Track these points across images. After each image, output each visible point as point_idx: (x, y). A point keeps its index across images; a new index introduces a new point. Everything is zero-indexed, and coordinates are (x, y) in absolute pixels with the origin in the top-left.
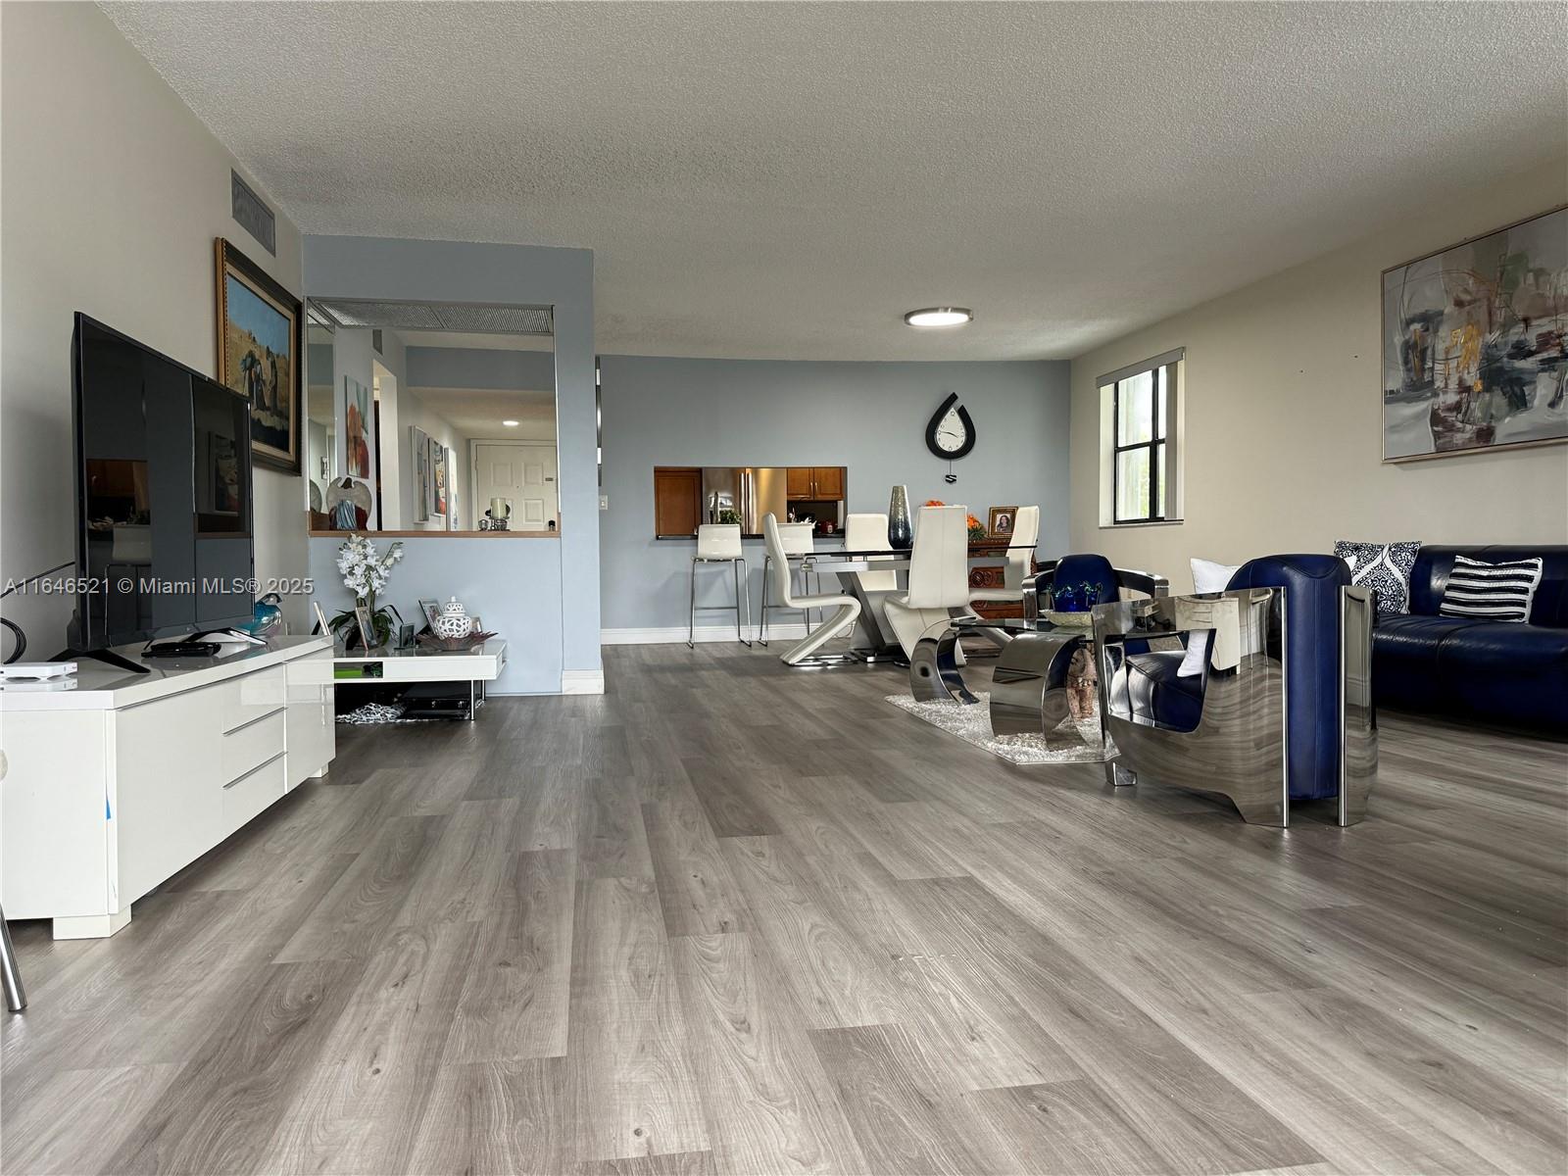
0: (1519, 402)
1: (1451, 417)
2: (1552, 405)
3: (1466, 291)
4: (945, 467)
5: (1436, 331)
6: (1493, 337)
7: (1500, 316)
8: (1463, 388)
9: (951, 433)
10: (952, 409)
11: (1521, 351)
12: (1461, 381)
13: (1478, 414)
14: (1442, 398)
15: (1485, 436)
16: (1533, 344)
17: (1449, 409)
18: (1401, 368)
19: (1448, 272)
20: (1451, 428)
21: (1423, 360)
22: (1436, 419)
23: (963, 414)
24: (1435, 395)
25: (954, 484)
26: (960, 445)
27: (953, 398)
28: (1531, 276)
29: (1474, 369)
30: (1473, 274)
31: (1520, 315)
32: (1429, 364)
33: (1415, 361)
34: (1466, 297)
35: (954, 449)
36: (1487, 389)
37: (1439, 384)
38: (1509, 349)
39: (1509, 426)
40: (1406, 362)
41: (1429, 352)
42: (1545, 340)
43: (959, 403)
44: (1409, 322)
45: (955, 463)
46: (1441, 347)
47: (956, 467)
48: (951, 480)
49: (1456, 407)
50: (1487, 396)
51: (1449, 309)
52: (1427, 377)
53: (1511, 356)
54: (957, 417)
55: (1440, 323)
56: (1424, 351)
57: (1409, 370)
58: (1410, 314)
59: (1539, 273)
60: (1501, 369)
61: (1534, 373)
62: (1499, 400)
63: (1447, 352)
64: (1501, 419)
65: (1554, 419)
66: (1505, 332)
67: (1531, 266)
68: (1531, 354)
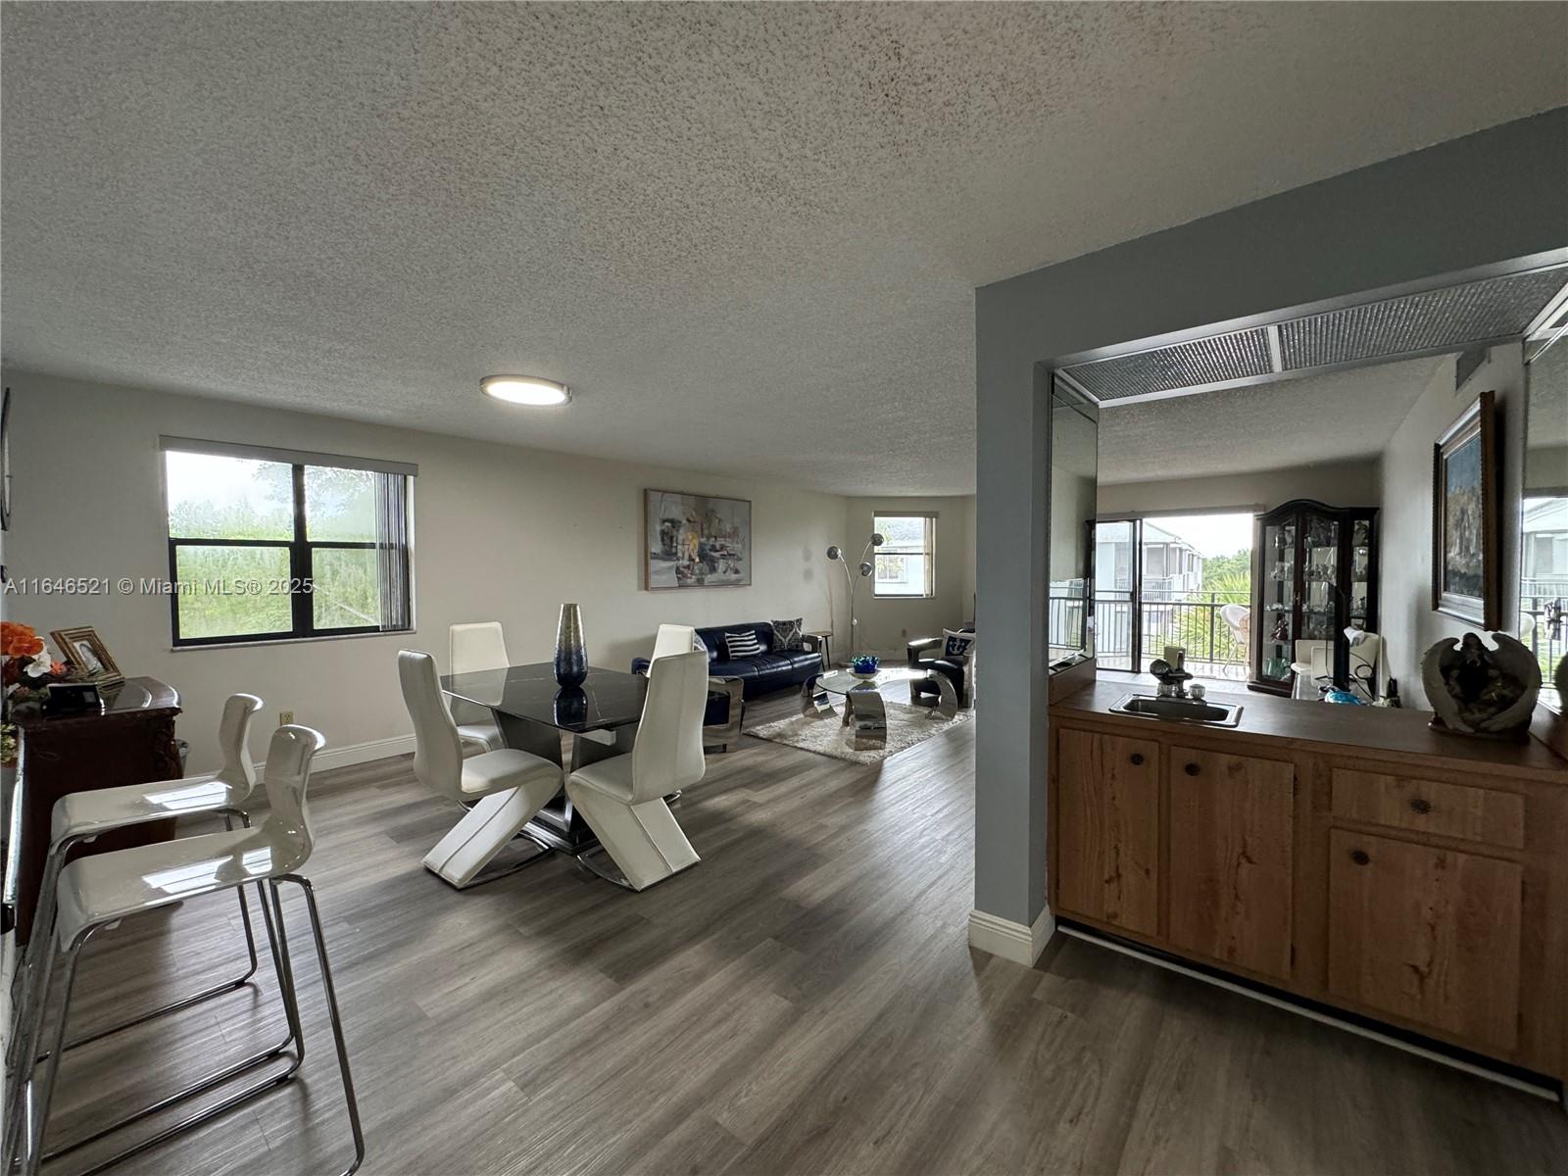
0: (713, 570)
1: (686, 571)
2: (725, 572)
3: (692, 516)
5: (678, 531)
6: (703, 540)
7: (706, 532)
8: (691, 559)
11: (714, 549)
12: (690, 556)
13: (697, 572)
14: (681, 562)
15: (700, 583)
16: (718, 547)
17: (684, 567)
18: (660, 543)
19: (683, 504)
20: (685, 576)
21: (672, 542)
22: (678, 571)
24: (678, 559)
28: (717, 521)
29: (696, 551)
30: (695, 510)
31: (714, 534)
32: (675, 544)
33: (667, 541)
34: (691, 519)
36: (701, 561)
37: (680, 555)
38: (709, 547)
39: (709, 578)
40: (663, 540)
41: (675, 539)
42: (723, 547)
44: (664, 521)
46: (680, 538)
49: (688, 567)
50: (701, 565)
51: (684, 522)
52: (674, 550)
53: (710, 550)
55: (679, 527)
56: (672, 537)
57: (664, 545)
58: (665, 517)
59: (720, 520)
60: (706, 555)
61: (718, 559)
62: (705, 567)
63: (684, 540)
64: (706, 575)
65: (725, 578)
66: (708, 539)
67: (718, 516)
68: (717, 551)
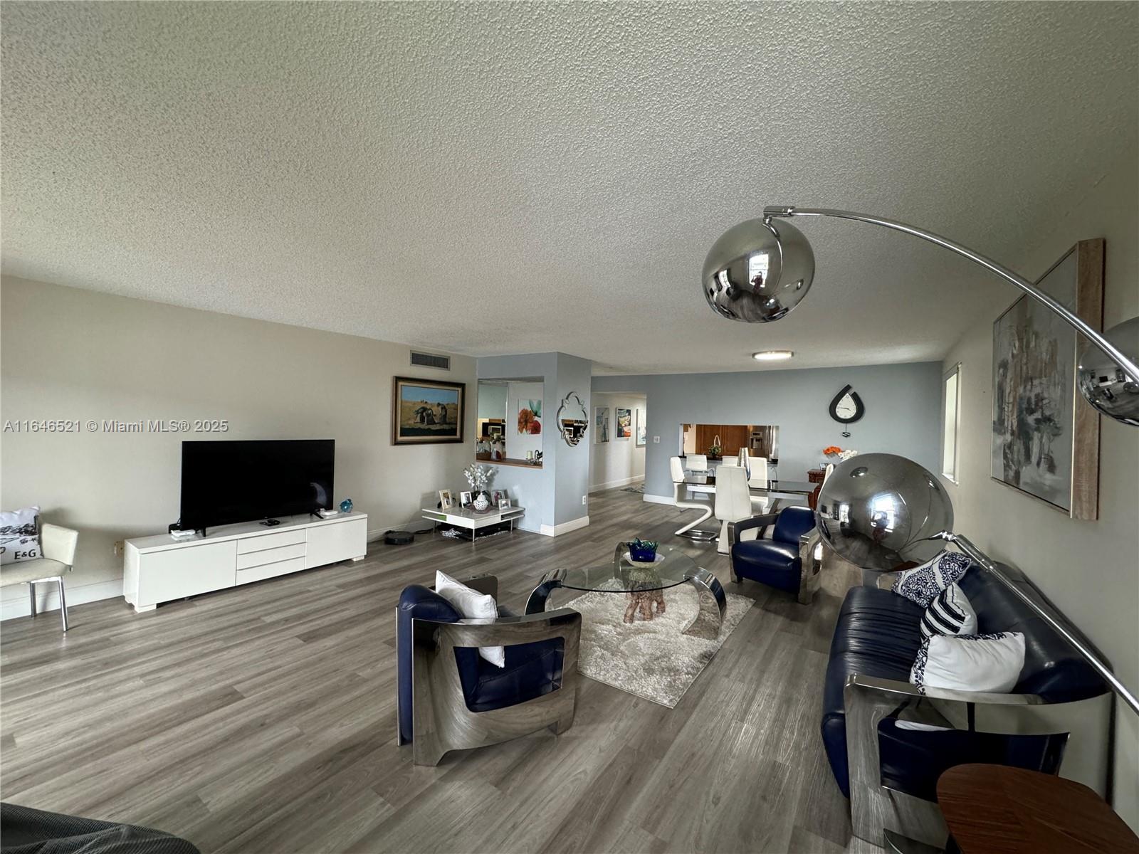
2: (1038, 464)
3: (1015, 346)
4: (842, 427)
5: (1006, 377)
6: (1022, 391)
7: (1024, 372)
9: (847, 408)
10: (847, 394)
13: (1016, 456)
14: (1006, 436)
16: (1033, 403)
18: (997, 404)
21: (1002, 400)
23: (856, 398)
25: (848, 438)
26: (853, 415)
27: (847, 389)
28: (1034, 338)
29: (1015, 416)
31: (1030, 373)
32: (1004, 405)
34: (1015, 352)
35: (848, 417)
39: (1024, 474)
40: (998, 399)
41: (1004, 394)
42: (1037, 401)
43: (852, 391)
44: (1000, 367)
45: (849, 425)
46: (1007, 391)
47: (850, 427)
48: (847, 435)
51: (1010, 359)
54: (850, 399)
58: (1000, 361)
60: (1023, 420)
61: (1033, 430)
63: (1009, 397)
66: (1025, 386)
67: (1034, 328)
68: (1032, 411)
